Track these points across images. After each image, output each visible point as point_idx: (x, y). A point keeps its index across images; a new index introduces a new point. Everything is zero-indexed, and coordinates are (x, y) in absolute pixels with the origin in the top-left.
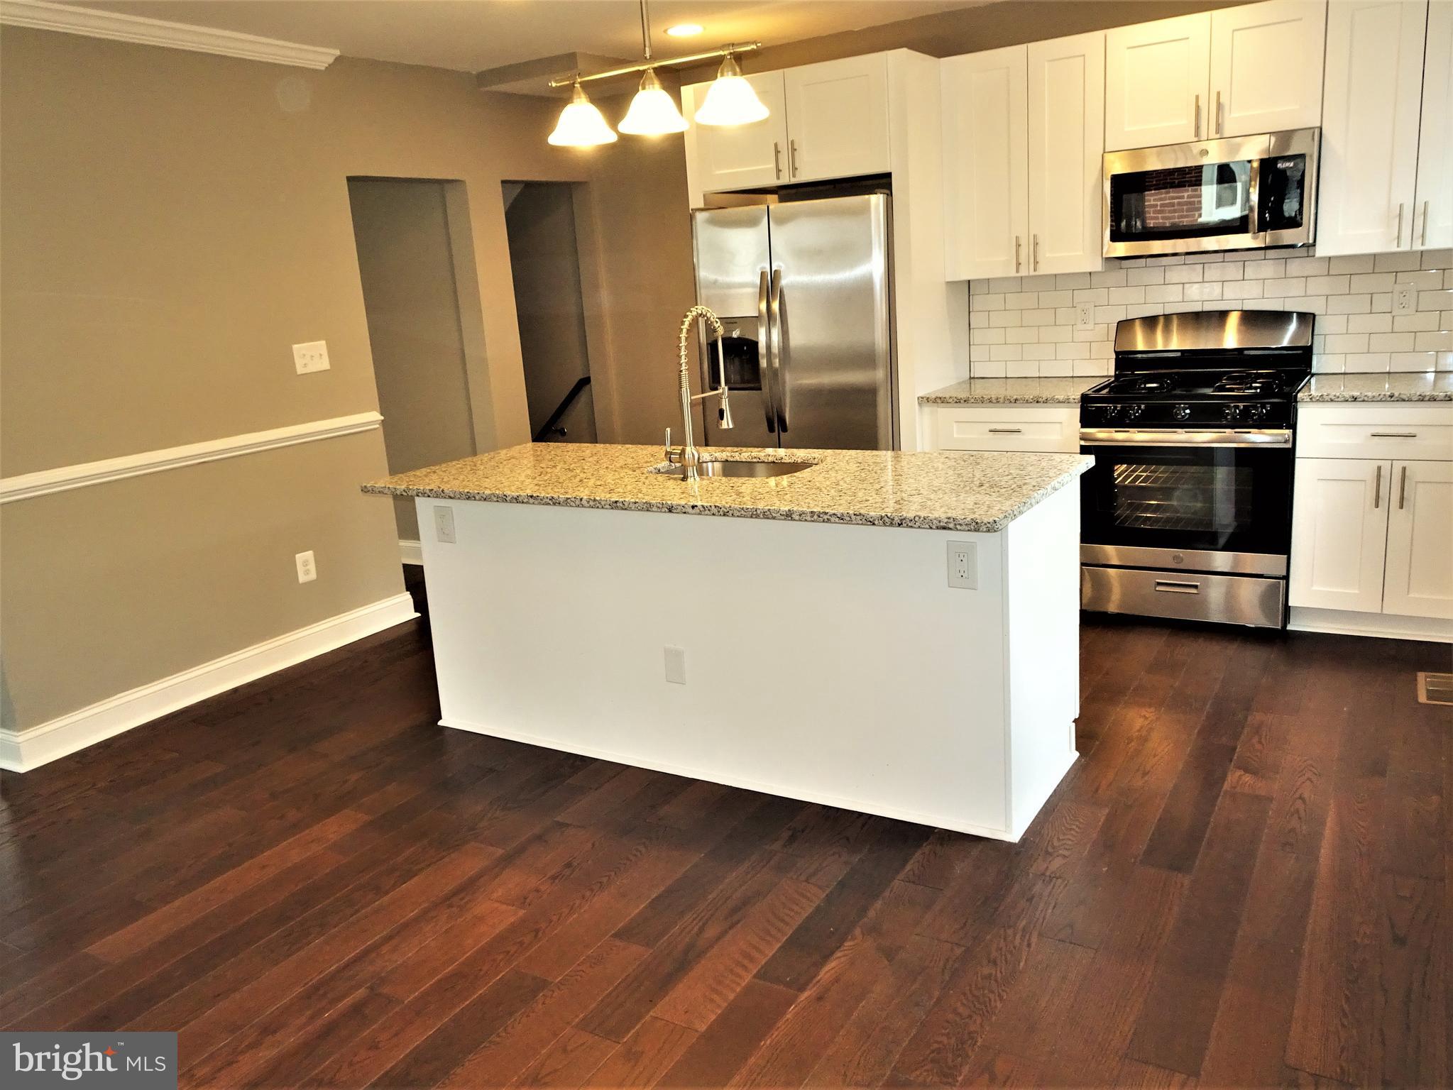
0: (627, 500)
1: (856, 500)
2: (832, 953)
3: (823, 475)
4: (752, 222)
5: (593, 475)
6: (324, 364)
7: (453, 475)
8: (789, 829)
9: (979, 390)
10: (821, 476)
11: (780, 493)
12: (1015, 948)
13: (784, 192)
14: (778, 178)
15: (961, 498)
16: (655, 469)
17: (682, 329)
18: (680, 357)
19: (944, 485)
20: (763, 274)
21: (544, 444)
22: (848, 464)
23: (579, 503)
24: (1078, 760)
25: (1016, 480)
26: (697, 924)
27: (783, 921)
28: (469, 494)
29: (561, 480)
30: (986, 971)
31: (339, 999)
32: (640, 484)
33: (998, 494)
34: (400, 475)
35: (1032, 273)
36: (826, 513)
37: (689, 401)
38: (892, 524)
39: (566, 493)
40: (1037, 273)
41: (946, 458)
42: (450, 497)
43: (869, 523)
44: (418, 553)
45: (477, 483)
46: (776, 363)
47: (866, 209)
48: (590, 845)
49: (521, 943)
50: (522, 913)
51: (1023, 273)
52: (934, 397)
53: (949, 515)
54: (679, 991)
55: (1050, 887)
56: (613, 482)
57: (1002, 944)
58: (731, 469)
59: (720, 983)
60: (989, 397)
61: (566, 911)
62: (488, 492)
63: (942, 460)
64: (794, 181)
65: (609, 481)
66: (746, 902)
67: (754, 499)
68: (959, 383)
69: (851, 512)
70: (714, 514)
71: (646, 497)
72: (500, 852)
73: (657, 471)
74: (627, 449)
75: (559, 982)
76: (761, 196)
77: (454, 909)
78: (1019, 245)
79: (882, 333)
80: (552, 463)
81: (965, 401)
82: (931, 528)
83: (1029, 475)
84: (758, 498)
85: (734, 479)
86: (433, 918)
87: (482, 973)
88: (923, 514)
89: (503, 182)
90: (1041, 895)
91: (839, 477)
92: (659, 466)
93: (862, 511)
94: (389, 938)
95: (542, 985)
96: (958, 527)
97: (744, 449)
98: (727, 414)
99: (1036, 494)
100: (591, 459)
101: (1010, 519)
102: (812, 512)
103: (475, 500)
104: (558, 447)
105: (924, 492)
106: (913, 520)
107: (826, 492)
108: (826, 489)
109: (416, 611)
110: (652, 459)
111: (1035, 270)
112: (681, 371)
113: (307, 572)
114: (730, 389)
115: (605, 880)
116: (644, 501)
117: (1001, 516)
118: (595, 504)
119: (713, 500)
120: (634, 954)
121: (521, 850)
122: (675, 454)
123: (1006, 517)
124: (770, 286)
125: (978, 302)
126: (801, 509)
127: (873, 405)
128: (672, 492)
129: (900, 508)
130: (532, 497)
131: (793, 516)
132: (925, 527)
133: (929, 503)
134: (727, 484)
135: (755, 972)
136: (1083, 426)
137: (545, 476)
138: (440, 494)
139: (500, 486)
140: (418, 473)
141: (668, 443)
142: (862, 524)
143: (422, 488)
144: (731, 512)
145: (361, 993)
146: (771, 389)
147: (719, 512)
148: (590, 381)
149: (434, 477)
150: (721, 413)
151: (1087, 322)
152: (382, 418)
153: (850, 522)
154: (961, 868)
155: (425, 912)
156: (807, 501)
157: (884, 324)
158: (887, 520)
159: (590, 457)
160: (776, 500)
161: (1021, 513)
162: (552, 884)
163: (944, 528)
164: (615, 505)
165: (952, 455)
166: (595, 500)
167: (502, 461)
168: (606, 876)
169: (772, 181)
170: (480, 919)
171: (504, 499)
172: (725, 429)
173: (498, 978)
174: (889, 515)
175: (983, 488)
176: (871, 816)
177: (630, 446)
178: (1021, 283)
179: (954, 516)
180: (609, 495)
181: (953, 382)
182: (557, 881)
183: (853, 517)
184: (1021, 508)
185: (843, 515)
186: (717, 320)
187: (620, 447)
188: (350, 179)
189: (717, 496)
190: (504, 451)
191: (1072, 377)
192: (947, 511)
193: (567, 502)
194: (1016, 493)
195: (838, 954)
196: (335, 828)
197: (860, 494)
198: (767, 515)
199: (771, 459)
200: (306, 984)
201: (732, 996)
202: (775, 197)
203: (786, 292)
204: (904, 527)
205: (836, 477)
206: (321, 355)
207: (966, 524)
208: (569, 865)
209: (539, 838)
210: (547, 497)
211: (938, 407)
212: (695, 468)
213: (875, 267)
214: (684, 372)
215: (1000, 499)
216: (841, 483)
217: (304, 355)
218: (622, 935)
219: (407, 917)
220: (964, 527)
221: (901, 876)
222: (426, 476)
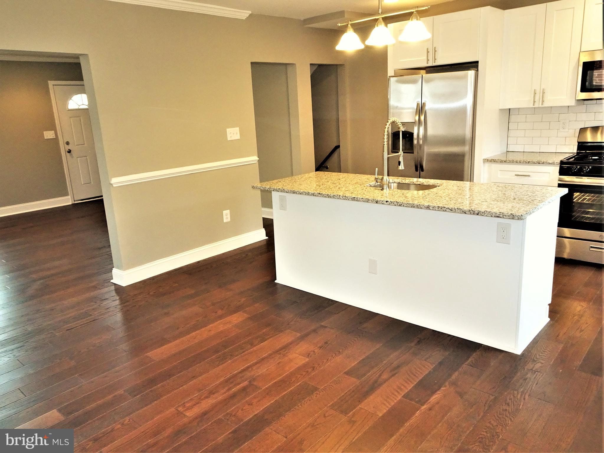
0: (359, 197)
1: (458, 202)
2: (436, 391)
3: (442, 191)
4: (414, 82)
5: (344, 186)
6: (238, 137)
7: (287, 183)
8: (418, 338)
9: (511, 157)
10: (441, 191)
11: (424, 198)
12: (518, 399)
13: (428, 69)
14: (427, 63)
15: (506, 204)
16: (369, 185)
17: (386, 127)
18: (384, 139)
19: (497, 198)
20: (418, 104)
21: (322, 172)
22: (453, 187)
23: (339, 197)
24: (549, 322)
25: (531, 197)
26: (379, 372)
27: (415, 375)
28: (294, 191)
29: (331, 188)
30: (504, 407)
31: (239, 384)
32: (364, 191)
33: (522, 203)
34: (267, 182)
35: (540, 106)
36: (445, 207)
37: (387, 157)
38: (474, 214)
39: (334, 193)
40: (542, 106)
41: (498, 186)
42: (287, 192)
43: (464, 213)
44: (272, 214)
45: (297, 187)
46: (421, 142)
47: (466, 77)
48: (335, 336)
49: (307, 372)
50: (307, 360)
51: (536, 105)
52: (490, 159)
53: (501, 211)
54: (372, 398)
55: (535, 376)
56: (352, 189)
57: (512, 397)
58: (401, 186)
59: (388, 397)
60: (516, 160)
61: (325, 361)
62: (302, 191)
63: (496, 187)
64: (434, 64)
65: (351, 189)
66: (398, 367)
67: (413, 200)
68: (502, 154)
69: (456, 208)
70: (395, 205)
71: (367, 196)
72: (299, 335)
73: (370, 186)
74: (357, 176)
75: (322, 389)
76: (420, 71)
77: (281, 355)
78: (536, 93)
79: (469, 131)
80: (327, 180)
81: (505, 161)
82: (492, 216)
83: (537, 196)
84: (415, 199)
85: (404, 191)
86: (273, 358)
87: (292, 382)
88: (488, 210)
89: (311, 64)
90: (530, 379)
91: (450, 192)
92: (371, 184)
93: (461, 208)
94: (256, 363)
95: (316, 389)
96: (504, 217)
97: (407, 178)
98: (402, 163)
99: (540, 204)
100: (342, 180)
101: (528, 215)
102: (438, 207)
103: (297, 194)
104: (328, 174)
105: (488, 201)
106: (484, 212)
107: (444, 198)
108: (444, 197)
109: (266, 236)
110: (368, 181)
111: (542, 104)
112: (384, 145)
113: (227, 218)
114: (404, 153)
115: (341, 350)
116: (366, 198)
117: (525, 213)
118: (345, 198)
119: (395, 199)
120: (353, 382)
121: (307, 335)
122: (379, 179)
123: (527, 213)
124: (421, 109)
125: (513, 118)
126: (434, 205)
127: (463, 161)
128: (377, 194)
129: (478, 207)
130: (319, 194)
131: (430, 208)
132: (489, 216)
133: (491, 205)
134: (400, 193)
135: (403, 395)
136: (560, 175)
137: (324, 185)
138: (283, 191)
139: (306, 189)
140: (274, 181)
141: (376, 174)
142: (460, 213)
143: (276, 188)
144: (403, 205)
145: (246, 383)
146: (418, 153)
147: (398, 204)
148: (340, 147)
149: (280, 183)
150: (399, 163)
151: (565, 128)
152: (258, 159)
153: (455, 212)
154: (494, 362)
155: (270, 355)
156: (436, 202)
157: (470, 127)
158: (472, 212)
159: (342, 179)
160: (422, 200)
161: (533, 212)
162: (320, 349)
163: (498, 217)
164: (354, 199)
165: (500, 185)
166: (345, 196)
167: (306, 178)
168: (341, 349)
169: (424, 64)
170: (291, 360)
171: (308, 194)
172: (401, 170)
173: (298, 384)
174: (473, 210)
175: (515, 200)
176: (454, 336)
177: (358, 175)
178: (534, 110)
179: (503, 212)
180: (351, 195)
181: (500, 153)
182: (321, 349)
183: (457, 210)
184: (534, 210)
185: (452, 208)
186: (401, 124)
187: (354, 175)
188: (252, 63)
189: (397, 198)
190: (307, 175)
191: (556, 153)
192: (499, 209)
193: (334, 197)
194: (531, 203)
195: (438, 392)
196: (237, 319)
197: (459, 200)
198: (418, 207)
199: (418, 183)
200: (226, 377)
201: (393, 404)
202: (425, 71)
203: (427, 112)
204: (480, 215)
205: (448, 192)
206: (237, 133)
207: (508, 216)
208: (326, 343)
209: (315, 331)
210: (326, 194)
211: (492, 163)
212: (387, 185)
213: (468, 101)
214: (385, 145)
215: (523, 205)
216: (451, 195)
217: (231, 133)
218: (347, 373)
219: (263, 356)
220: (507, 217)
221: (467, 363)
222: (277, 183)
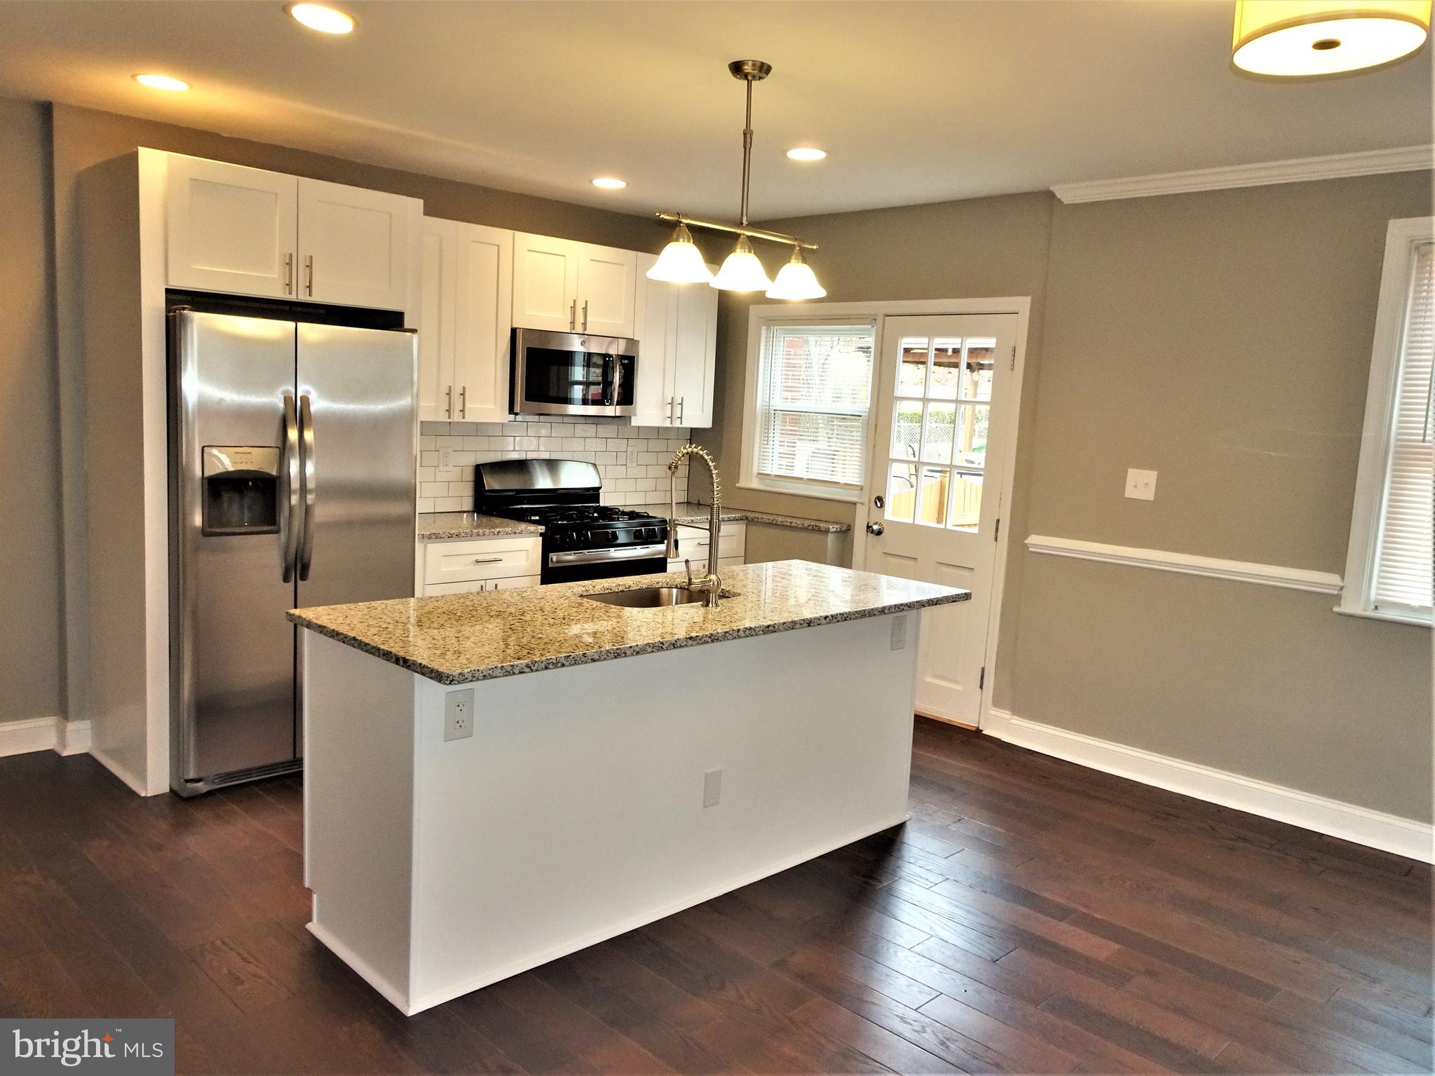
20: (286, 397)
35: (462, 420)
60: (477, 531)
78: (448, 394)
111: (464, 418)
124: (299, 413)
151: (447, 464)
203: (315, 420)
